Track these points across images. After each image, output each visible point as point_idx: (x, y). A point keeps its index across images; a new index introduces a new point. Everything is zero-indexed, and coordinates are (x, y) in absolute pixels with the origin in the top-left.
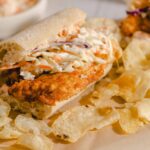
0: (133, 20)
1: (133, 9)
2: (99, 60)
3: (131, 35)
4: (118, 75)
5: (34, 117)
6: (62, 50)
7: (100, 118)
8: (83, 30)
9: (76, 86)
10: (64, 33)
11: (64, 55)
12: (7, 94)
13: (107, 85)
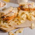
0: (20, 8)
1: (20, 6)
2: (15, 14)
3: (19, 10)
4: (18, 16)
5: (6, 23)
6: (10, 13)
7: (15, 23)
8: (13, 10)
9: (12, 18)
10: (10, 11)
11: (10, 14)
12: (2, 20)
13: (16, 18)
